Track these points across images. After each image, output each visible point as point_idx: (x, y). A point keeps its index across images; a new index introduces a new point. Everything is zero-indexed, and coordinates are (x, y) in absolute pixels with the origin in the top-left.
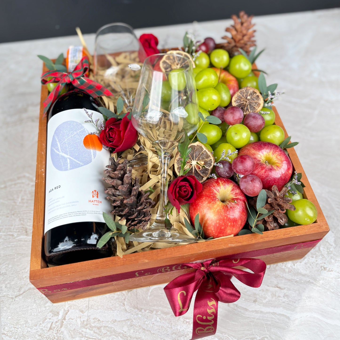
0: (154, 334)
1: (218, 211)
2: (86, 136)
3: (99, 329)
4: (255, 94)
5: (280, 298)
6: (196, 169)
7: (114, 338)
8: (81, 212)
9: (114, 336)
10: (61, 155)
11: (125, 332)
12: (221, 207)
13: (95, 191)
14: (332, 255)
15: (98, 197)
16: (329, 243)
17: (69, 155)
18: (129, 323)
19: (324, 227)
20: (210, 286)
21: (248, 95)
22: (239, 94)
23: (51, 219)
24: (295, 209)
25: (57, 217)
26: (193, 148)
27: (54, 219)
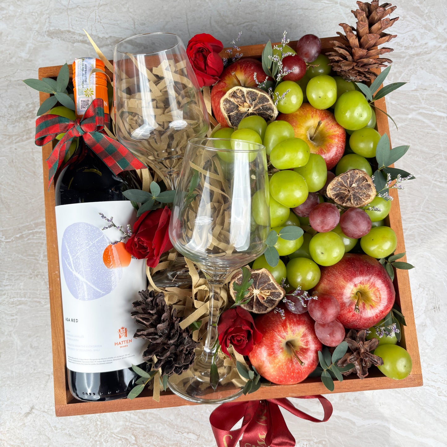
0: (202, 425)
2: (106, 247)
3: (144, 415)
5: (349, 402)
6: (259, 299)
7: (160, 425)
8: (106, 360)
9: (160, 424)
10: (75, 275)
11: (172, 421)
12: (284, 363)
13: (123, 328)
14: (426, 358)
15: (126, 336)
16: (426, 342)
17: (85, 277)
18: (176, 412)
19: (416, 381)
20: (264, 418)
21: (354, 182)
22: (340, 179)
23: (71, 359)
24: (382, 363)
25: (78, 360)
26: (257, 276)
27: (75, 361)
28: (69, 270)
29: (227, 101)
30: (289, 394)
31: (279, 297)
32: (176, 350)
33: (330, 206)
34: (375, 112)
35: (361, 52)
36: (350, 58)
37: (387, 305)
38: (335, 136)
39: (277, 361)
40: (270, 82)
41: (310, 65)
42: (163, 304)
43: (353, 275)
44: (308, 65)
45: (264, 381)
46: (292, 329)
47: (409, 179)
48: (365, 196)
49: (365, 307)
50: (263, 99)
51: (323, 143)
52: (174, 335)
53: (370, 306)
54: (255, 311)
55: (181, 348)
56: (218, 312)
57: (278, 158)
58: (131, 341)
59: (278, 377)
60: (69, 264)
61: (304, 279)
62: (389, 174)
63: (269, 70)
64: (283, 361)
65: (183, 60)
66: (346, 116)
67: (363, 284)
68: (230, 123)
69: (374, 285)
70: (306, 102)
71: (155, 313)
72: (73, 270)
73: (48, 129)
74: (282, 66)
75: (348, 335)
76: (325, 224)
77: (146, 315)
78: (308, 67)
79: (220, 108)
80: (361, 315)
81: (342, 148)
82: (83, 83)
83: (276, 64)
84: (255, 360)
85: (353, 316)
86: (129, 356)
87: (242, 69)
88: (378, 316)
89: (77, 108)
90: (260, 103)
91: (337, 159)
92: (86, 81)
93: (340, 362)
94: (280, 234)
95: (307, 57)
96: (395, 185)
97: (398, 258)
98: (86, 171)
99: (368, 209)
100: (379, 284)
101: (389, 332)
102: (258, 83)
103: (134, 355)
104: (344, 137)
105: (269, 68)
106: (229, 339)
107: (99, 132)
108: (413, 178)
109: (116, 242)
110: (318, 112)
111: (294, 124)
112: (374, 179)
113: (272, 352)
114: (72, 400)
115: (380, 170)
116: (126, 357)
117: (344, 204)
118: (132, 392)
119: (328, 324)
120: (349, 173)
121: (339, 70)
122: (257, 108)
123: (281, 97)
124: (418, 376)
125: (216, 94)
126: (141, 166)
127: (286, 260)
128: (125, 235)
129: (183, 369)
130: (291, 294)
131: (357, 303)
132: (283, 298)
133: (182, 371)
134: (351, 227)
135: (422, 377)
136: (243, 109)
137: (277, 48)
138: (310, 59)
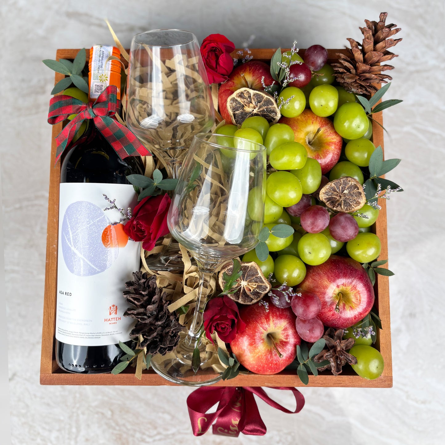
1: (259, 357)
2: (105, 227)
4: (356, 189)
6: (246, 290)
8: (95, 334)
10: (73, 251)
12: (264, 353)
13: (113, 306)
15: (116, 313)
17: (83, 254)
19: (386, 383)
20: (238, 405)
21: (346, 188)
22: (333, 185)
23: (61, 330)
24: (356, 363)
25: (68, 332)
26: (246, 268)
27: (64, 332)
28: (68, 245)
29: (234, 100)
30: (266, 384)
31: (265, 290)
32: (162, 332)
33: (322, 209)
34: (372, 124)
35: (365, 67)
36: (353, 71)
37: (366, 308)
38: (332, 143)
39: (257, 351)
40: (276, 86)
41: (315, 74)
42: (155, 287)
43: (337, 276)
44: (314, 74)
45: (243, 369)
46: (274, 322)
47: (397, 191)
48: (355, 202)
49: (345, 308)
50: (268, 102)
51: (320, 149)
52: (161, 317)
53: (350, 308)
54: (240, 301)
55: (167, 330)
56: (206, 299)
57: (277, 159)
58: (120, 319)
59: (256, 367)
60: (69, 239)
61: (290, 276)
62: (380, 185)
63: (276, 75)
64: (263, 352)
65: (195, 56)
66: (345, 126)
67: (345, 286)
68: (234, 121)
69: (355, 288)
70: (308, 108)
71: (147, 295)
72: (72, 246)
73: (61, 109)
74: (289, 73)
75: (327, 333)
76: (315, 226)
77: (137, 295)
78: (313, 75)
79: (226, 106)
80: (341, 315)
81: (338, 155)
82: (99, 68)
83: (284, 70)
84: (236, 348)
85: (333, 315)
86: (117, 333)
87: (251, 71)
88: (356, 317)
89: (91, 91)
90: (264, 105)
91: (332, 165)
92: (102, 67)
93: (316, 358)
94: (272, 231)
95: (313, 66)
96: (384, 195)
97: (380, 264)
98: (94, 152)
99: (356, 215)
100: (360, 287)
101: (365, 333)
102: (264, 87)
103: (122, 333)
104: (341, 144)
105: (277, 73)
106: (214, 326)
107: (110, 117)
108: (402, 190)
109: (116, 223)
110: (318, 119)
111: (295, 128)
112: (365, 188)
113: (253, 342)
114: (57, 370)
115: (372, 180)
116: (114, 334)
117: (335, 209)
118: (116, 368)
119: (309, 320)
120: (342, 180)
121: (342, 81)
122: (261, 109)
123: (285, 102)
124: (389, 378)
125: (224, 92)
126: (146, 153)
127: (275, 256)
128: (125, 217)
129: (168, 351)
130: (277, 289)
131: (339, 303)
132: (269, 292)
133: (166, 352)
134: (339, 231)
135: (392, 379)
136: (248, 109)
137: (286, 56)
138: (316, 68)
